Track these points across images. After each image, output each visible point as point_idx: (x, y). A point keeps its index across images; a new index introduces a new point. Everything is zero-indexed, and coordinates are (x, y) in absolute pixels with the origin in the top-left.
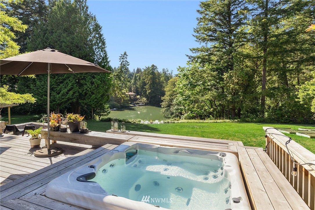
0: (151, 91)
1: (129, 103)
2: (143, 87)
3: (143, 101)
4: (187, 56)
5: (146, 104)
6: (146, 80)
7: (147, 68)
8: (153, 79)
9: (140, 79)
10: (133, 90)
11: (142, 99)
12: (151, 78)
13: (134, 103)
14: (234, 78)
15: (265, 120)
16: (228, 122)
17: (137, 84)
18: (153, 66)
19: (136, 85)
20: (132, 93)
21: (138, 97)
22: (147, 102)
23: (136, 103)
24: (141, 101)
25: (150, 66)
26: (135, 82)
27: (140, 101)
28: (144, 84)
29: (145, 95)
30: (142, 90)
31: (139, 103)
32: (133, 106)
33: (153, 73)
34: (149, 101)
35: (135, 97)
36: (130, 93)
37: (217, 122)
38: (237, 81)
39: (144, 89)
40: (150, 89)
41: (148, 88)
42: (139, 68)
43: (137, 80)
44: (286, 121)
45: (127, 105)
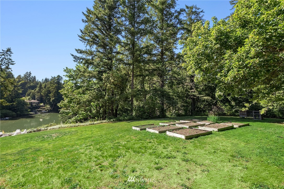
0: (55, 98)
1: (29, 110)
2: (47, 95)
3: (47, 108)
4: (73, 55)
5: (49, 111)
6: (51, 88)
7: (53, 77)
8: (58, 88)
9: (45, 87)
10: (37, 98)
11: (45, 106)
12: (56, 86)
13: (36, 110)
14: (110, 78)
15: (133, 118)
16: (105, 122)
17: (42, 92)
18: (59, 76)
19: (40, 93)
20: (36, 101)
21: (42, 104)
22: (50, 109)
23: (37, 111)
24: (44, 108)
25: (56, 76)
26: (40, 90)
27: (42, 109)
28: (49, 92)
29: (49, 103)
30: (46, 98)
31: (42, 111)
32: (34, 114)
33: (58, 83)
34: (53, 108)
35: (38, 104)
36: (33, 101)
37: (94, 124)
38: (113, 81)
39: (49, 97)
40: (54, 97)
41: (52, 96)
42: (47, 78)
43: (42, 88)
44: (146, 117)
45: (26, 113)
